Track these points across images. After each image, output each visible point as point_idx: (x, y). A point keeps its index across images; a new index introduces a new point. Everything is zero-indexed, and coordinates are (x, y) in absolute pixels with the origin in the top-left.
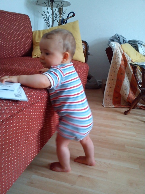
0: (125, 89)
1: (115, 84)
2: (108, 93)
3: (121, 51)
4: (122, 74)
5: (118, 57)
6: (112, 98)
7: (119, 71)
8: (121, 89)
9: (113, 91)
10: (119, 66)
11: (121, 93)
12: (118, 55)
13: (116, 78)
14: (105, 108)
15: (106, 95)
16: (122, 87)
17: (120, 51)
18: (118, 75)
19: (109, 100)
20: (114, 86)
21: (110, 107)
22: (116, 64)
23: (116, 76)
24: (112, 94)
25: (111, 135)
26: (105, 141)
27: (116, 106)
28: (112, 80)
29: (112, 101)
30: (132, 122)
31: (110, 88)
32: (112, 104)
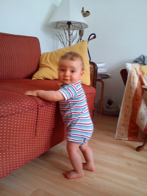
0: (141, 119)
1: (131, 111)
2: (122, 121)
3: (137, 74)
4: (137, 100)
5: (133, 79)
6: (127, 128)
7: (134, 96)
8: (137, 118)
9: (129, 120)
10: (135, 91)
11: (137, 123)
12: (133, 78)
13: (131, 105)
14: (116, 140)
15: (120, 125)
16: (138, 116)
17: (135, 73)
18: (133, 101)
19: (124, 131)
20: (130, 114)
21: (122, 139)
22: (131, 88)
23: (132, 102)
24: (128, 123)
25: (102, 178)
26: (90, 185)
27: (130, 139)
28: (128, 107)
29: (127, 132)
30: (141, 162)
31: (125, 116)
32: (127, 136)
